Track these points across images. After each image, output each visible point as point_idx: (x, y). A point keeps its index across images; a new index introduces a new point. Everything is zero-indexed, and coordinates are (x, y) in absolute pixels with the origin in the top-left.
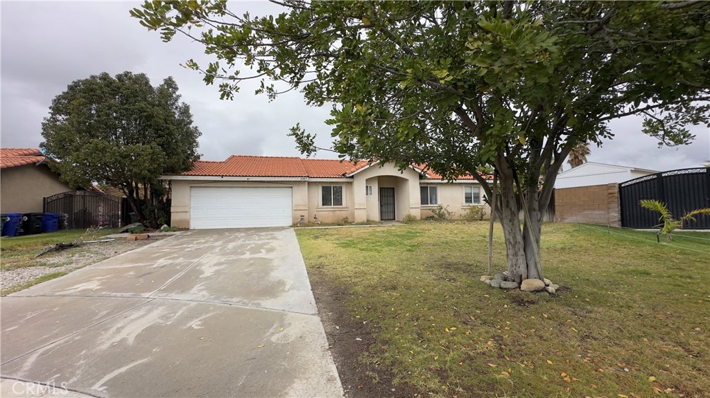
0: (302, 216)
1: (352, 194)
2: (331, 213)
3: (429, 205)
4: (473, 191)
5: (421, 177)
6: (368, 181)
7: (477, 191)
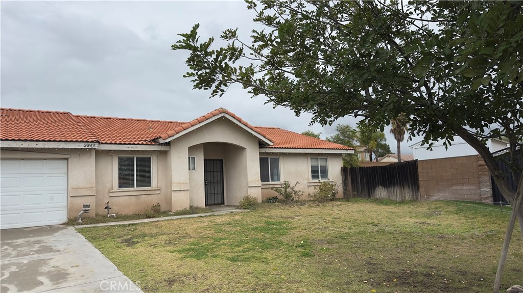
0: (85, 206)
1: (167, 169)
2: (134, 199)
3: (271, 182)
4: (320, 163)
5: (262, 145)
6: (191, 149)
7: (323, 163)
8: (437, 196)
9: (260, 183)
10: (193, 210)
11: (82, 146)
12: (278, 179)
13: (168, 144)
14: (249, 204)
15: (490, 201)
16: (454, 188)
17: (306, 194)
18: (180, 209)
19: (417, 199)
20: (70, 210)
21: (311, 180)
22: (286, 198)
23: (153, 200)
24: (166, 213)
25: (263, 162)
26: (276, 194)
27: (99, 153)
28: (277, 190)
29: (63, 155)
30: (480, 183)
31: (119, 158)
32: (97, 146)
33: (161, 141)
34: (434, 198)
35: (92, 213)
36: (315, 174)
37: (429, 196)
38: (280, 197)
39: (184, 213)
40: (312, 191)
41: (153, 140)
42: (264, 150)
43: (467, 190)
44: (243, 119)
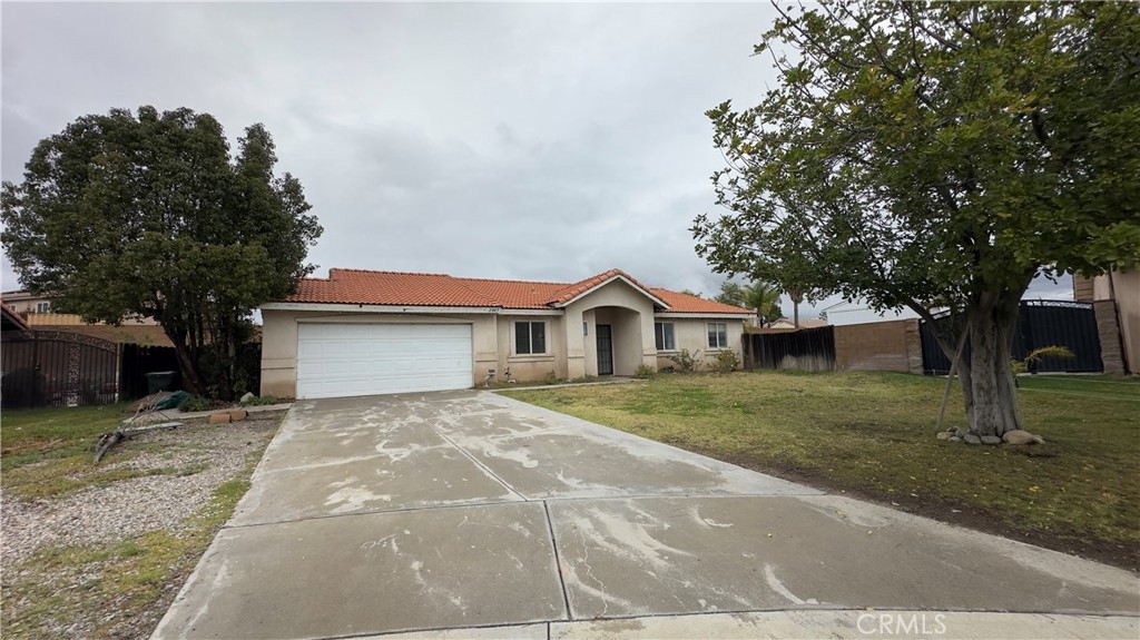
0: (490, 371)
1: (562, 335)
2: (531, 365)
3: (665, 350)
4: (718, 329)
5: (657, 308)
6: (585, 313)
7: (722, 330)
8: (856, 366)
9: (655, 351)
10: (589, 379)
11: (487, 311)
12: (673, 347)
13: (563, 309)
14: (644, 373)
15: (920, 371)
16: (878, 356)
17: (704, 364)
18: (577, 377)
19: (832, 369)
20: (475, 375)
21: (709, 348)
22: (685, 366)
23: (548, 366)
24: (562, 380)
25: (658, 327)
26: (672, 363)
27: (499, 317)
28: (673, 358)
29: (468, 320)
30: (908, 351)
31: (517, 324)
32: (500, 312)
33: (557, 305)
34: (853, 368)
35: (495, 379)
36: (712, 341)
37: (847, 366)
38: (676, 366)
39: (579, 381)
40: (711, 360)
41: (548, 305)
42: (659, 315)
43: (893, 359)
44: (639, 282)
